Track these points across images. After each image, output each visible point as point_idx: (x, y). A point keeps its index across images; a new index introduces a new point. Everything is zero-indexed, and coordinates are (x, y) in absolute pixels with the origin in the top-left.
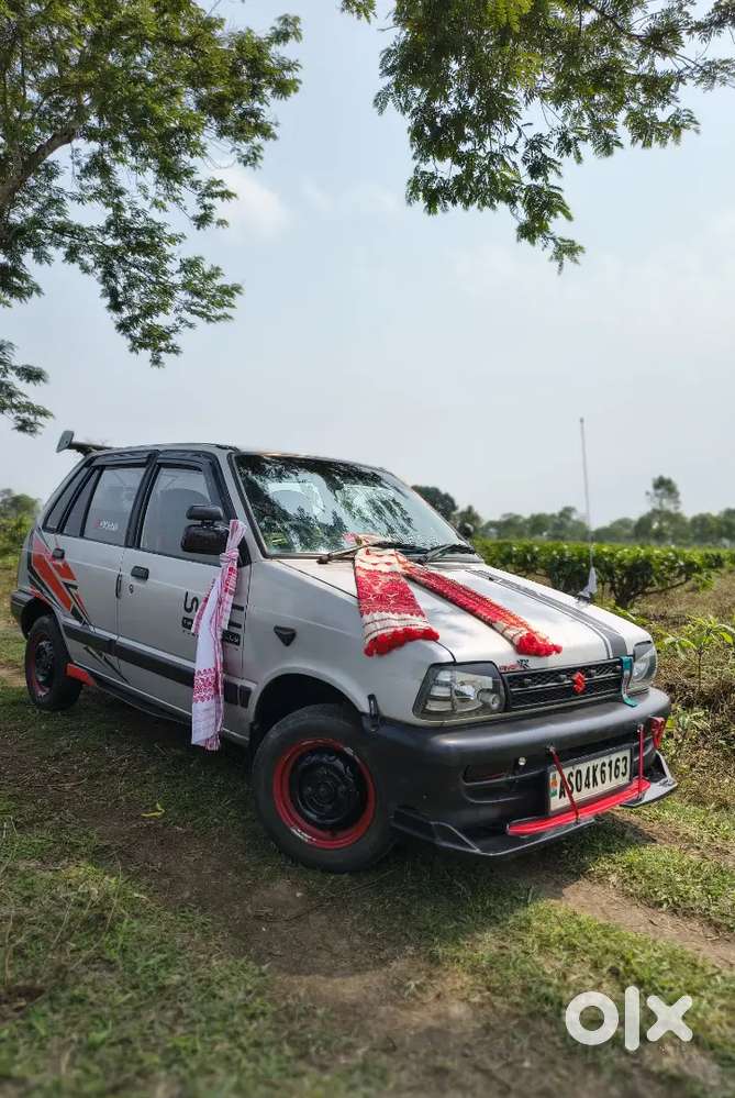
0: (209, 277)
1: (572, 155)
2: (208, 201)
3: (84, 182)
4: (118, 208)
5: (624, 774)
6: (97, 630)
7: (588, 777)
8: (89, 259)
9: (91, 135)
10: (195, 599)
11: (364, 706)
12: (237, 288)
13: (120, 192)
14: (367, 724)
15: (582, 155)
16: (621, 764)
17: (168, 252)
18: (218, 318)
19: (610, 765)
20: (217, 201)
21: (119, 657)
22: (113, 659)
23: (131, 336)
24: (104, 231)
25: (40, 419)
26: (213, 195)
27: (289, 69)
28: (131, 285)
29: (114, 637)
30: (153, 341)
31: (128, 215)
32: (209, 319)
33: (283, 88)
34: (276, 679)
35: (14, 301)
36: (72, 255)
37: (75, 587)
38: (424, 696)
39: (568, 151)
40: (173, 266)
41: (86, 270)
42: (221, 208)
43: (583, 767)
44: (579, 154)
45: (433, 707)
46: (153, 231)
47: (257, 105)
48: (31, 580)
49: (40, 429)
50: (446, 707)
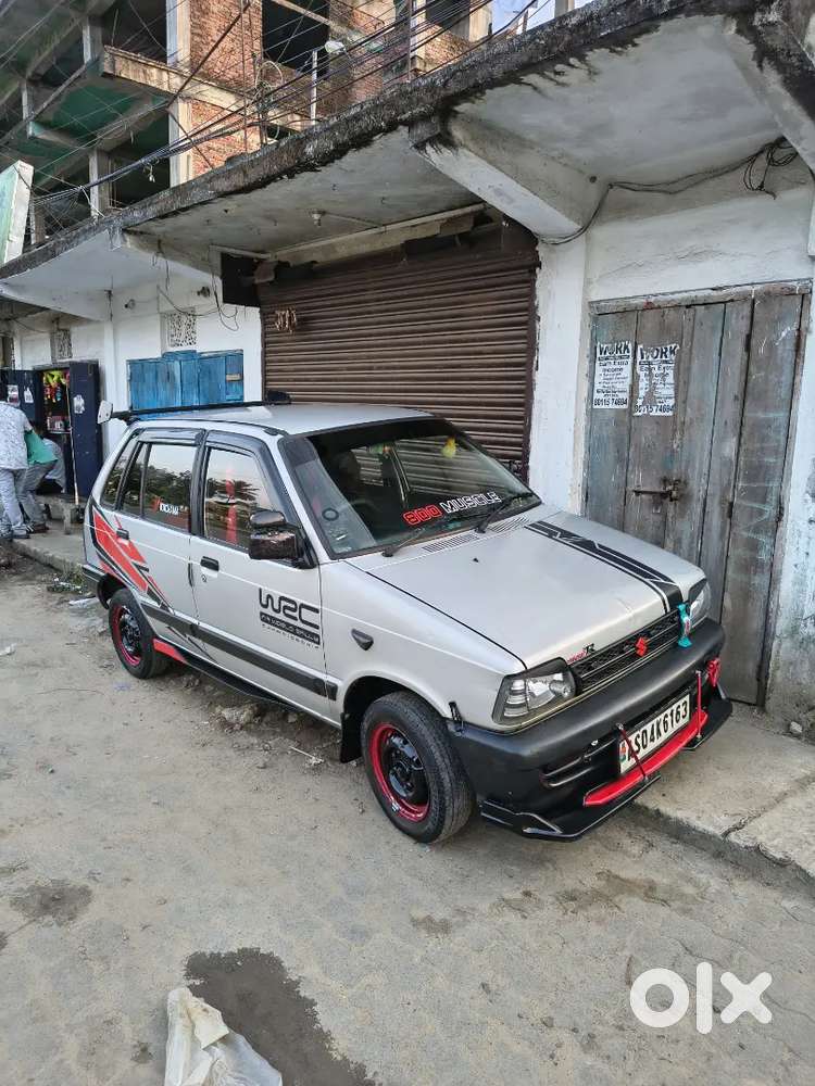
5: (684, 717)
6: (177, 613)
7: (652, 733)
10: (269, 596)
11: (447, 712)
14: (451, 728)
16: (682, 710)
19: (672, 715)
21: (204, 641)
22: (199, 642)
29: (196, 622)
34: (360, 679)
37: (147, 570)
38: (500, 705)
43: (648, 727)
45: (509, 713)
48: (100, 557)
50: (522, 712)
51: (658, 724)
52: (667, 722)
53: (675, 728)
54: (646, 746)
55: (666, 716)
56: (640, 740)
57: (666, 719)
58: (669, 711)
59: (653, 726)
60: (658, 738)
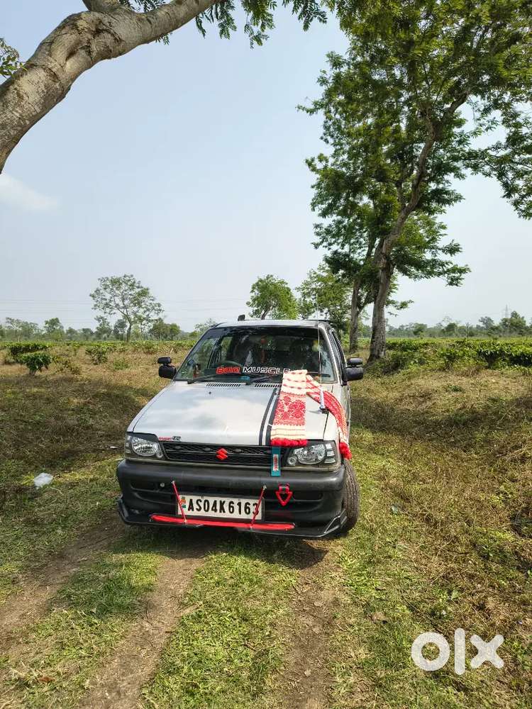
3: (482, 121)
7: (215, 506)
13: (516, 115)
16: (251, 507)
23: (520, 210)
25: (462, 276)
41: (486, 174)
43: (211, 499)
49: (461, 281)
51: (222, 504)
52: (233, 507)
53: (244, 516)
54: (207, 511)
55: (232, 502)
56: (202, 504)
57: (232, 505)
58: (236, 501)
59: (215, 502)
60: (221, 512)
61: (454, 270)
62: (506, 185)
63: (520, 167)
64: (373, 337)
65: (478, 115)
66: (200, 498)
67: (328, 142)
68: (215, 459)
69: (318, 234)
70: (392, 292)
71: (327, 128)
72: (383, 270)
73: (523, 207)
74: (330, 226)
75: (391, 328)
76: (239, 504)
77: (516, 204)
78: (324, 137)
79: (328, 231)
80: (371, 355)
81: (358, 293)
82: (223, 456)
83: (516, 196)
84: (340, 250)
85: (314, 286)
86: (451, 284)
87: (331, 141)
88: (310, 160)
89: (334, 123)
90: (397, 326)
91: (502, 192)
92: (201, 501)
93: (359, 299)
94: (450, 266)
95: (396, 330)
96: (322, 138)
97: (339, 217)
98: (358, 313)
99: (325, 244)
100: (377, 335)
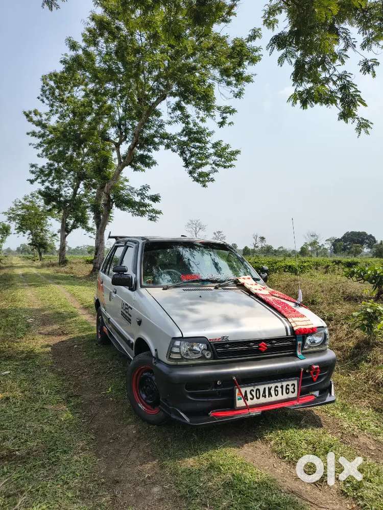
0: (225, 149)
1: (371, 73)
2: (224, 115)
3: (172, 115)
4: (188, 123)
7: (264, 392)
8: (175, 147)
9: (174, 95)
10: (124, 304)
11: (154, 353)
12: (237, 152)
13: (188, 117)
14: (154, 361)
15: (376, 73)
16: (290, 387)
17: (207, 140)
18: (228, 167)
20: (228, 115)
23: (193, 177)
24: (180, 135)
25: (158, 215)
26: (226, 113)
27: (256, 51)
28: (192, 156)
30: (203, 179)
31: (191, 126)
32: (225, 167)
33: (253, 61)
35: (147, 169)
36: (168, 146)
38: (170, 351)
39: (369, 71)
40: (209, 146)
41: (174, 151)
42: (230, 118)
43: (261, 387)
44: (374, 72)
45: (172, 356)
46: (201, 132)
47: (241, 70)
49: (157, 219)
50: (178, 356)
51: (270, 389)
52: (277, 391)
53: (285, 396)
54: (259, 398)
55: (277, 387)
56: (254, 393)
57: (276, 389)
58: (279, 385)
59: (265, 389)
60: (269, 397)
61: (153, 211)
62: (185, 160)
63: (192, 149)
64: (96, 254)
65: (170, 111)
66: (252, 388)
67: (44, 102)
68: (258, 351)
69: (32, 172)
70: (109, 221)
71: (44, 91)
72: (105, 205)
73: (196, 175)
74: (44, 167)
75: (70, 248)
76: (282, 387)
77: (191, 173)
78: (41, 98)
79: (42, 171)
80: (94, 267)
81: (66, 221)
82: (264, 348)
83: (190, 168)
84: (51, 187)
85: (19, 213)
86: (151, 219)
87: (46, 101)
88: (27, 112)
89: (50, 89)
90: (74, 247)
91: (183, 163)
92: (253, 391)
93: (67, 225)
94: (151, 208)
95: (74, 250)
96: (39, 98)
97: (52, 162)
98: (66, 236)
99: (39, 180)
100: (99, 253)
